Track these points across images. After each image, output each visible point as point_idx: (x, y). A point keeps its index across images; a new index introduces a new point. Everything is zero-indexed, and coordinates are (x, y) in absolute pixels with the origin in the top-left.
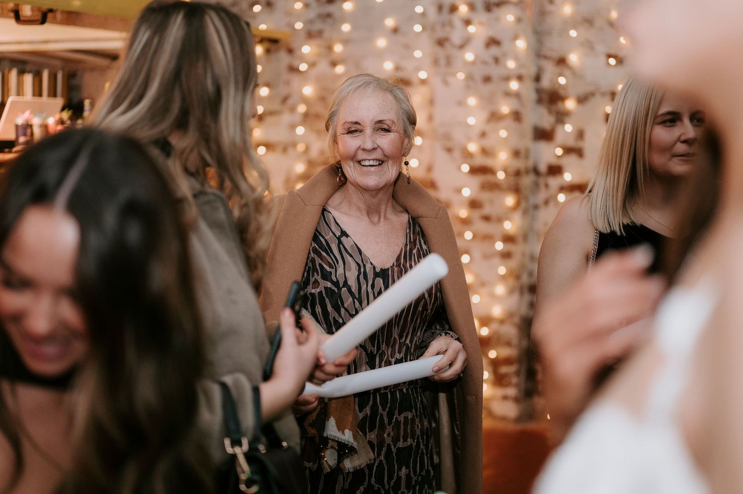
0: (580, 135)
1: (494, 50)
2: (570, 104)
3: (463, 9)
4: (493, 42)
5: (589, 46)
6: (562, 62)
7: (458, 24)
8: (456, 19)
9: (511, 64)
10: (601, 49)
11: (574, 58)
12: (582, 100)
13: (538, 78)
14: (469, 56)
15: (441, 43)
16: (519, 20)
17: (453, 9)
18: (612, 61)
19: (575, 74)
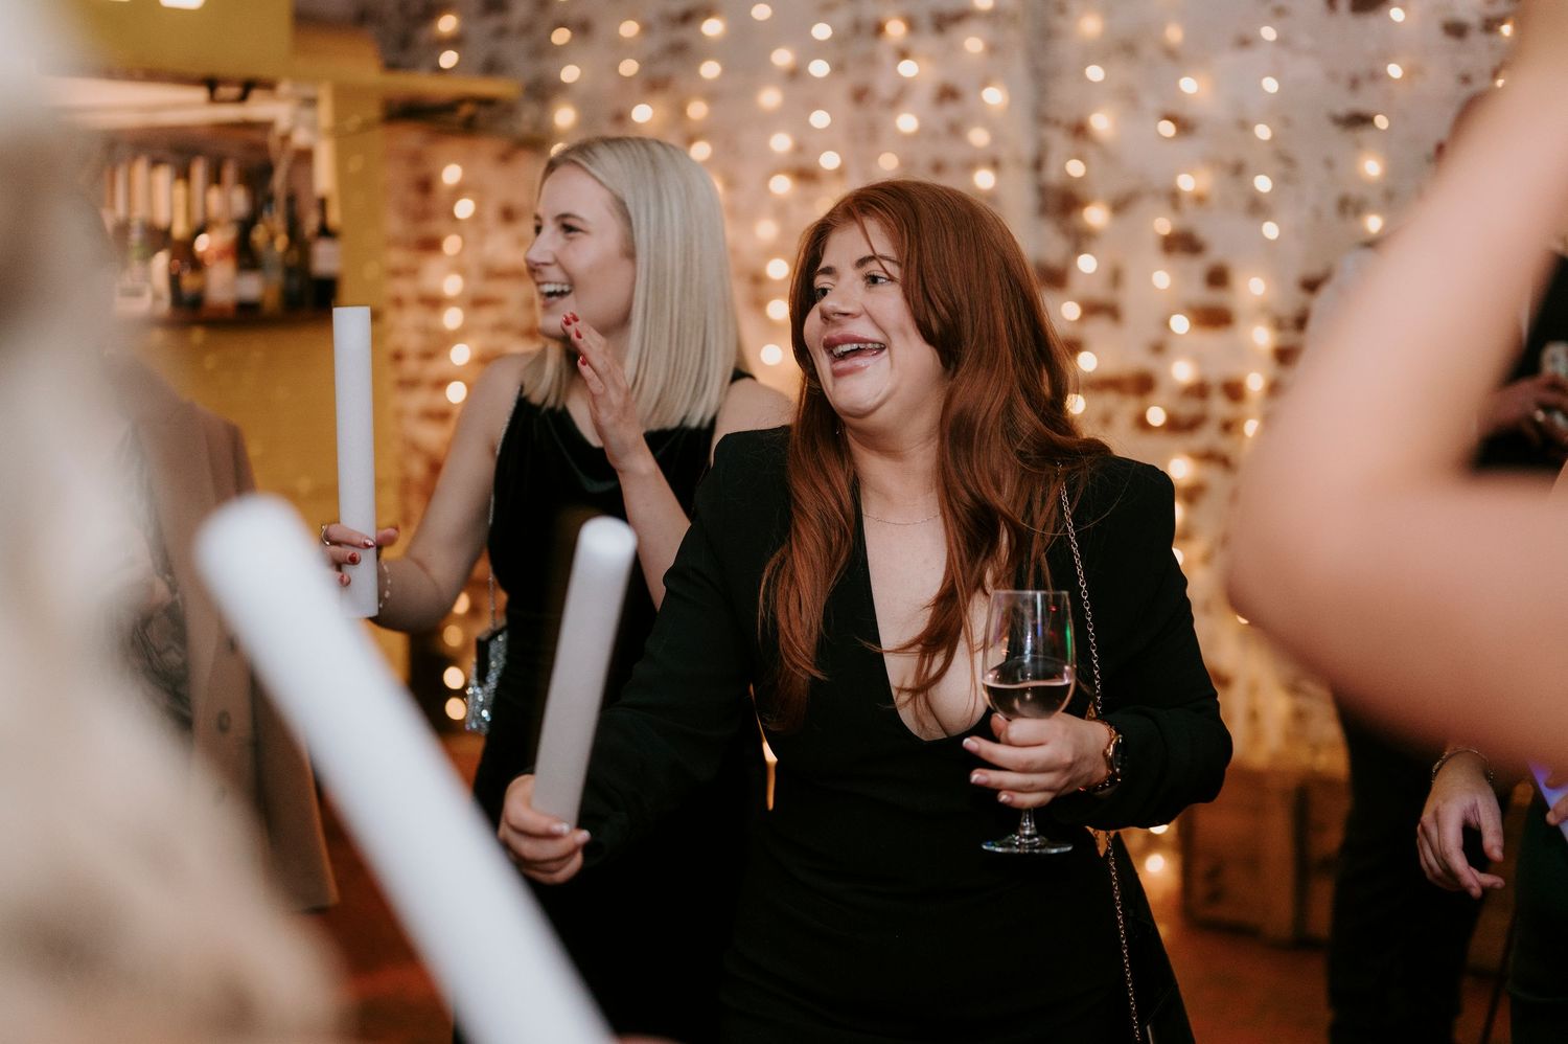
0: (1116, 277)
1: (951, 111)
2: (1095, 216)
3: (896, 29)
4: (948, 94)
5: (1128, 98)
6: (1080, 130)
7: (887, 57)
8: (884, 48)
9: (979, 137)
10: (1151, 103)
11: (1101, 123)
12: (1120, 206)
13: (1038, 165)
14: (907, 122)
15: (860, 95)
16: (992, 49)
17: (879, 29)
18: (1167, 129)
19: (1108, 155)
